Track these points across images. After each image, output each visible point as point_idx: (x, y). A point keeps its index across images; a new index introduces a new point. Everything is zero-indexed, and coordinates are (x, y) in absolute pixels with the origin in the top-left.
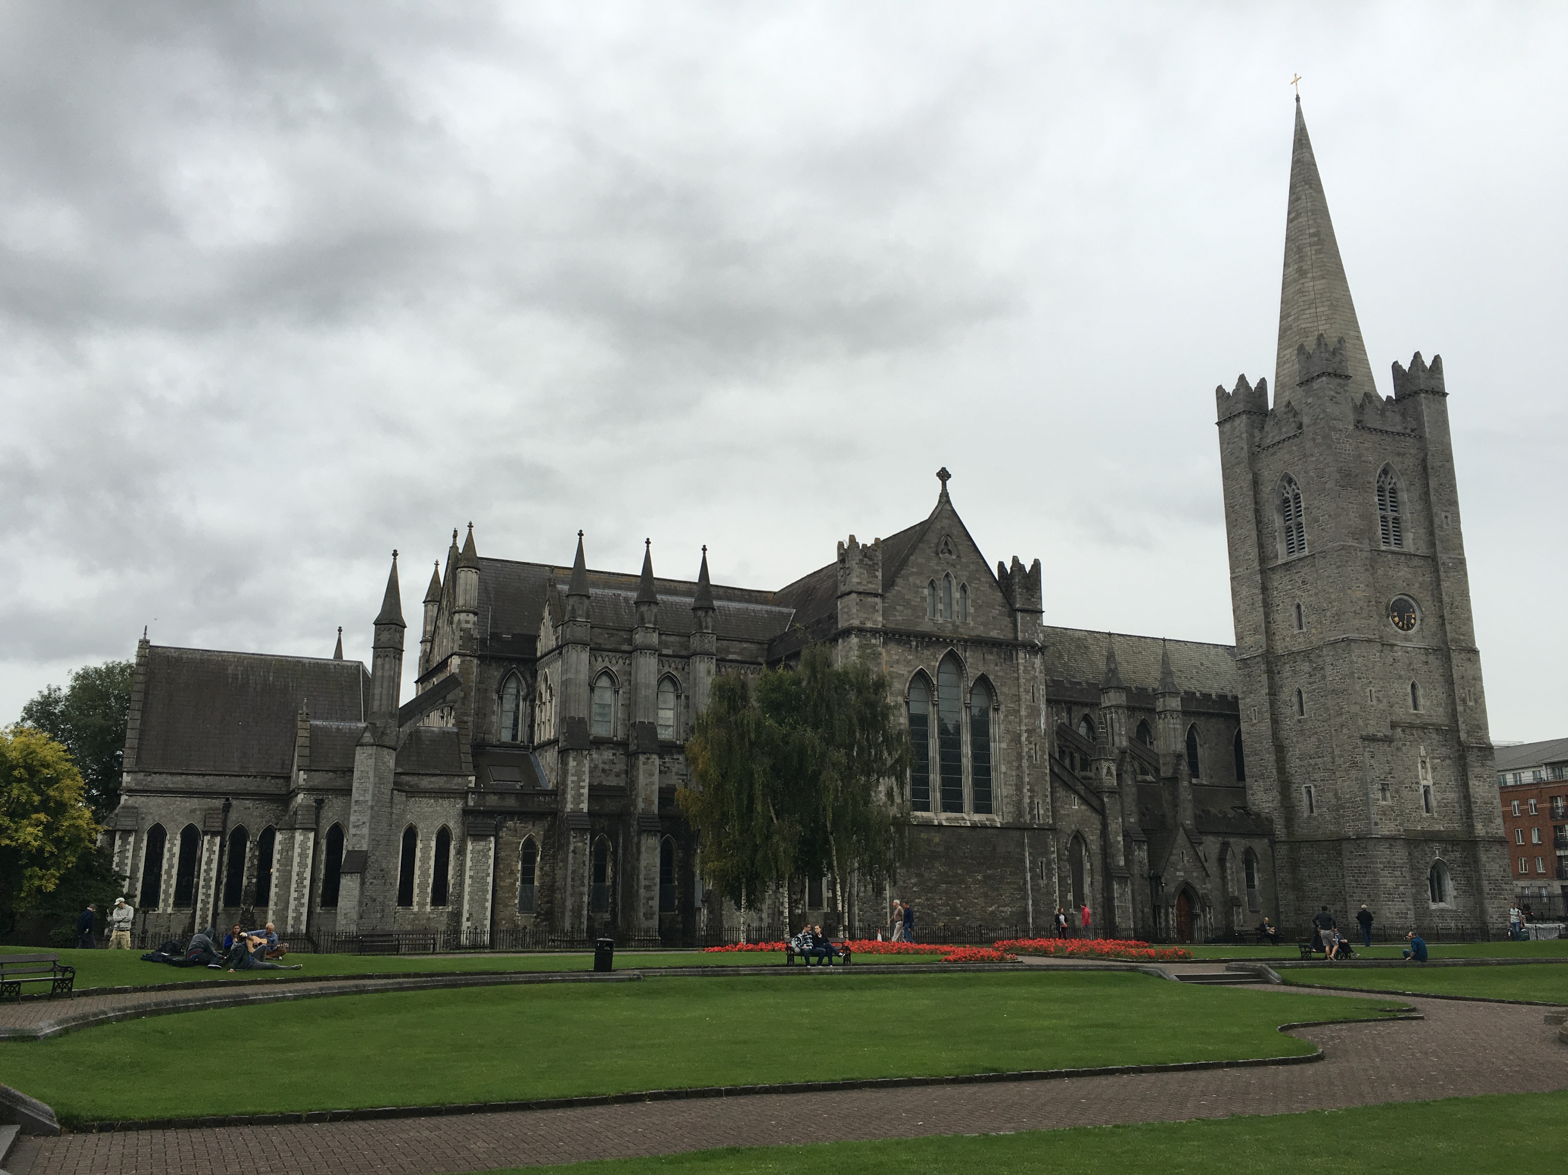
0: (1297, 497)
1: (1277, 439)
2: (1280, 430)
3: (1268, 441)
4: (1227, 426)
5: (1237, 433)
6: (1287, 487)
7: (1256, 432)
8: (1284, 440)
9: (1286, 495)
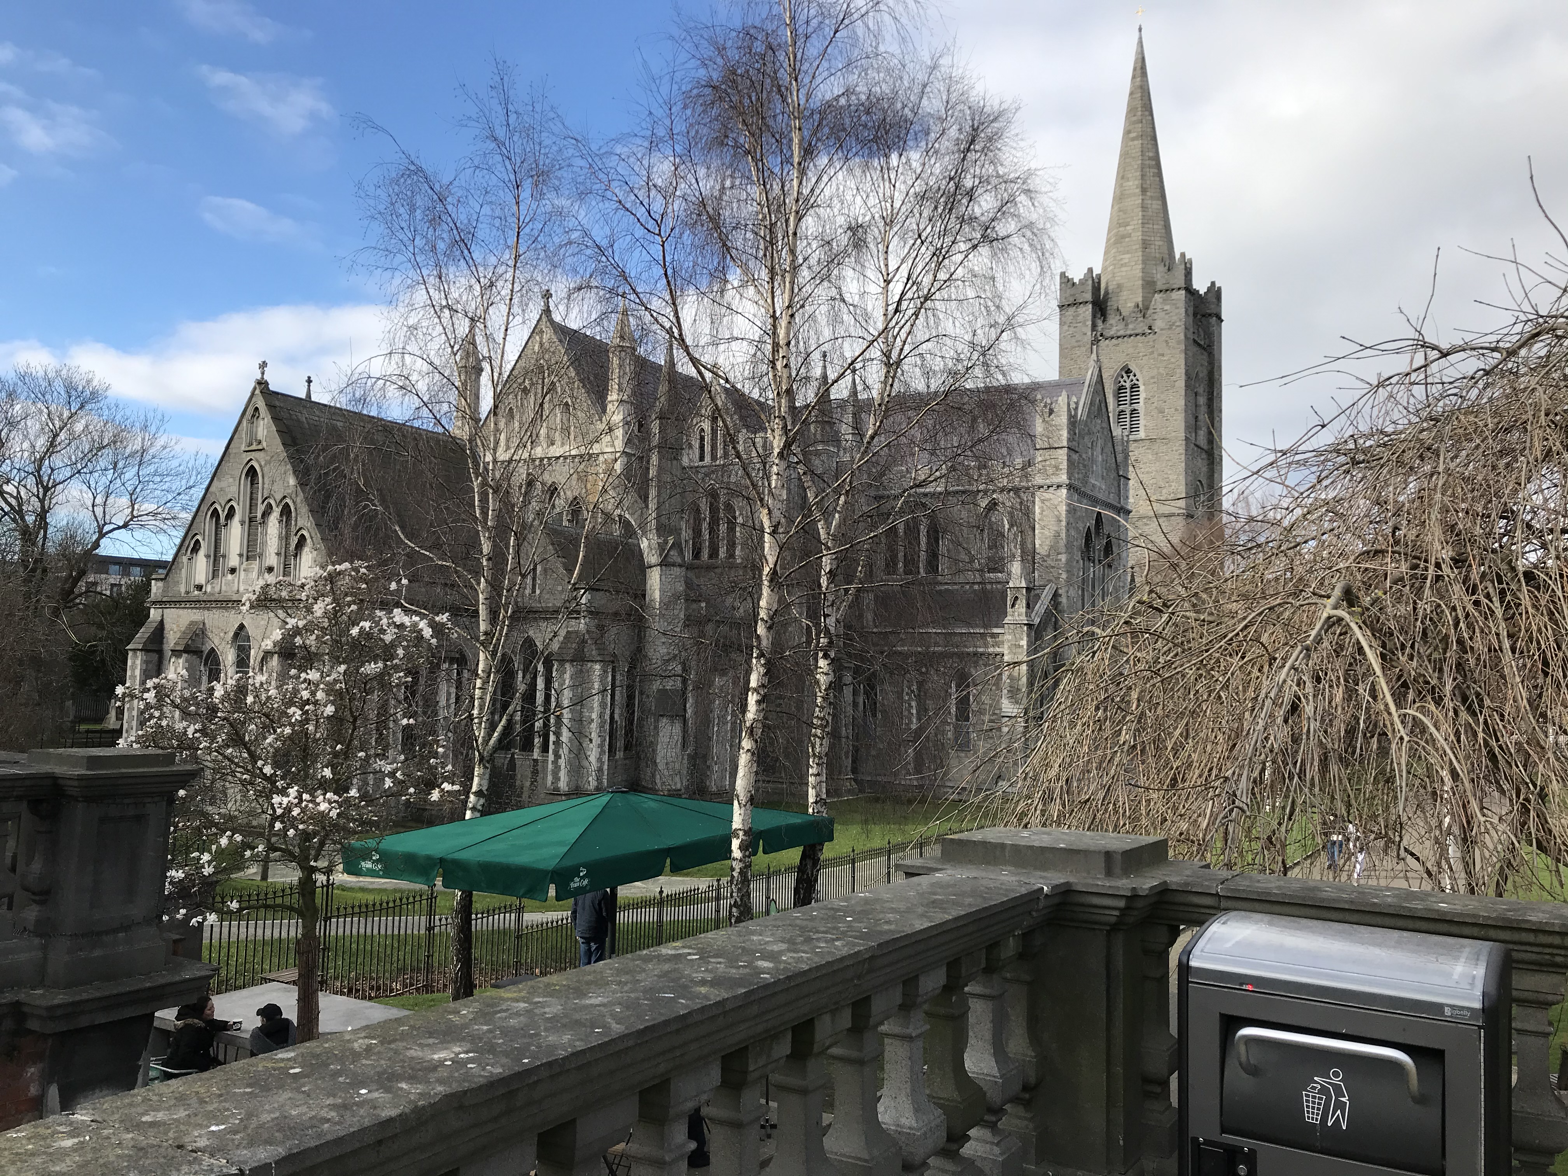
0: (1134, 387)
1: (1122, 333)
2: (1127, 325)
3: (1112, 332)
4: (1072, 310)
5: (1080, 318)
6: (1125, 377)
7: (1099, 322)
8: (1130, 336)
9: (1123, 383)
